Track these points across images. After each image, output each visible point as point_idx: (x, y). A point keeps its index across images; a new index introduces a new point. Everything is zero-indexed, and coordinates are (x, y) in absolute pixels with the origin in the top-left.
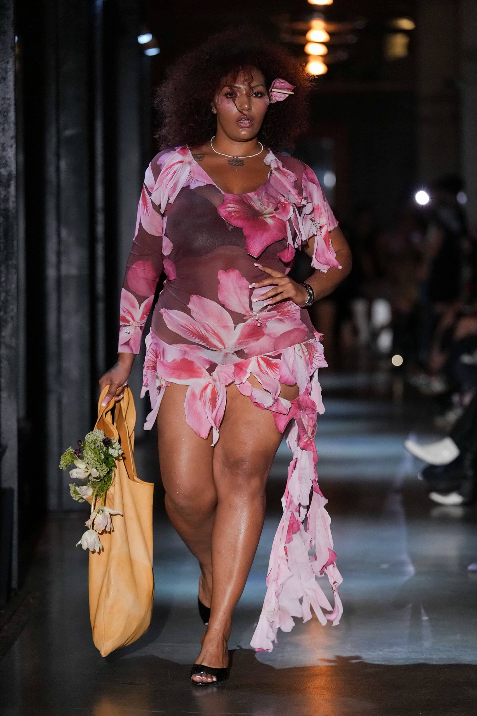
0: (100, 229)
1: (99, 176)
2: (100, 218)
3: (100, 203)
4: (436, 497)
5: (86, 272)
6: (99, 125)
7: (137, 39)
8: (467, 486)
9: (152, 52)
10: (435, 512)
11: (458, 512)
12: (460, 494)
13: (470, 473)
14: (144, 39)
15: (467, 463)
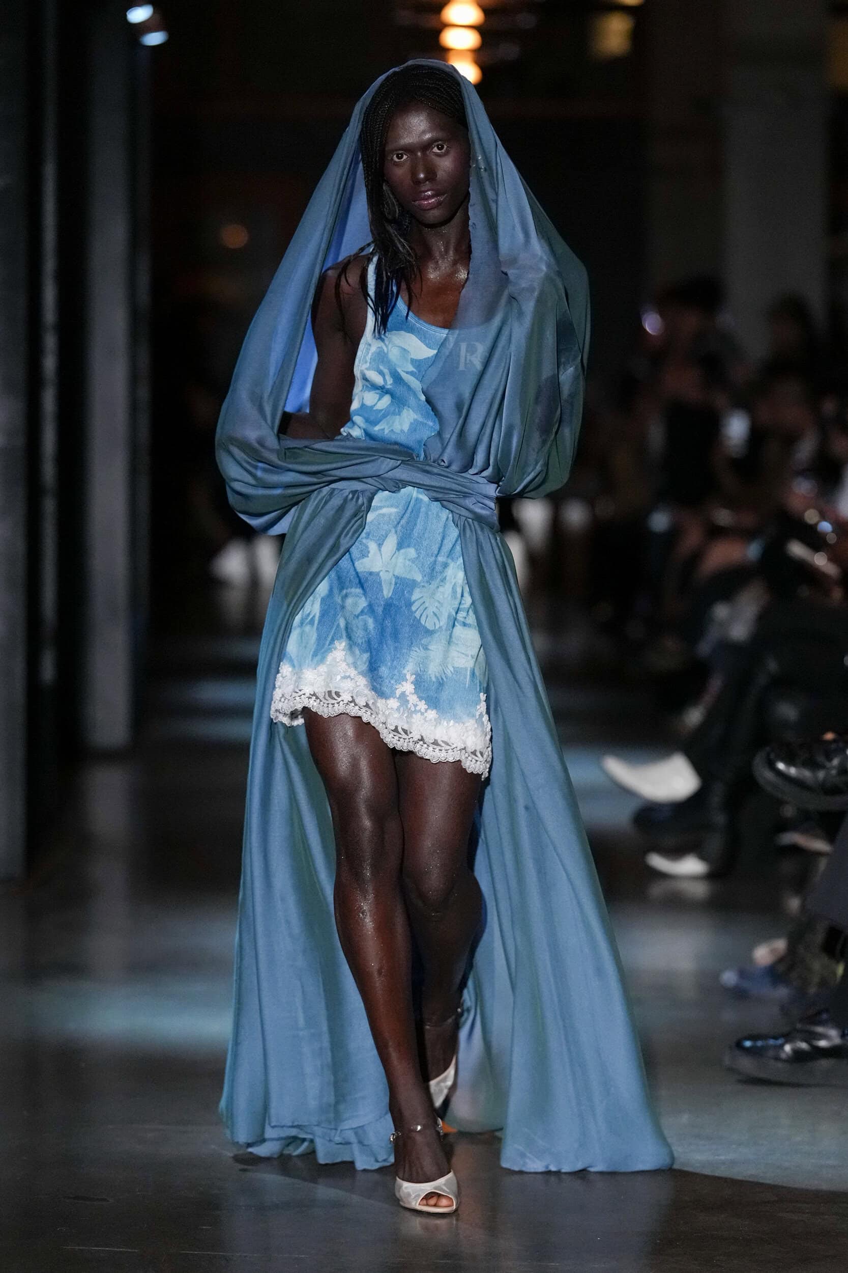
0: (50, 363)
1: (50, 265)
2: (50, 342)
3: (50, 314)
4: (658, 862)
5: (20, 441)
6: (50, 171)
7: (126, 15)
8: (715, 843)
9: (155, 39)
10: (657, 890)
11: (700, 890)
12: (702, 857)
13: (720, 819)
14: (139, 15)
15: (716, 798)
